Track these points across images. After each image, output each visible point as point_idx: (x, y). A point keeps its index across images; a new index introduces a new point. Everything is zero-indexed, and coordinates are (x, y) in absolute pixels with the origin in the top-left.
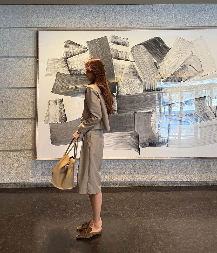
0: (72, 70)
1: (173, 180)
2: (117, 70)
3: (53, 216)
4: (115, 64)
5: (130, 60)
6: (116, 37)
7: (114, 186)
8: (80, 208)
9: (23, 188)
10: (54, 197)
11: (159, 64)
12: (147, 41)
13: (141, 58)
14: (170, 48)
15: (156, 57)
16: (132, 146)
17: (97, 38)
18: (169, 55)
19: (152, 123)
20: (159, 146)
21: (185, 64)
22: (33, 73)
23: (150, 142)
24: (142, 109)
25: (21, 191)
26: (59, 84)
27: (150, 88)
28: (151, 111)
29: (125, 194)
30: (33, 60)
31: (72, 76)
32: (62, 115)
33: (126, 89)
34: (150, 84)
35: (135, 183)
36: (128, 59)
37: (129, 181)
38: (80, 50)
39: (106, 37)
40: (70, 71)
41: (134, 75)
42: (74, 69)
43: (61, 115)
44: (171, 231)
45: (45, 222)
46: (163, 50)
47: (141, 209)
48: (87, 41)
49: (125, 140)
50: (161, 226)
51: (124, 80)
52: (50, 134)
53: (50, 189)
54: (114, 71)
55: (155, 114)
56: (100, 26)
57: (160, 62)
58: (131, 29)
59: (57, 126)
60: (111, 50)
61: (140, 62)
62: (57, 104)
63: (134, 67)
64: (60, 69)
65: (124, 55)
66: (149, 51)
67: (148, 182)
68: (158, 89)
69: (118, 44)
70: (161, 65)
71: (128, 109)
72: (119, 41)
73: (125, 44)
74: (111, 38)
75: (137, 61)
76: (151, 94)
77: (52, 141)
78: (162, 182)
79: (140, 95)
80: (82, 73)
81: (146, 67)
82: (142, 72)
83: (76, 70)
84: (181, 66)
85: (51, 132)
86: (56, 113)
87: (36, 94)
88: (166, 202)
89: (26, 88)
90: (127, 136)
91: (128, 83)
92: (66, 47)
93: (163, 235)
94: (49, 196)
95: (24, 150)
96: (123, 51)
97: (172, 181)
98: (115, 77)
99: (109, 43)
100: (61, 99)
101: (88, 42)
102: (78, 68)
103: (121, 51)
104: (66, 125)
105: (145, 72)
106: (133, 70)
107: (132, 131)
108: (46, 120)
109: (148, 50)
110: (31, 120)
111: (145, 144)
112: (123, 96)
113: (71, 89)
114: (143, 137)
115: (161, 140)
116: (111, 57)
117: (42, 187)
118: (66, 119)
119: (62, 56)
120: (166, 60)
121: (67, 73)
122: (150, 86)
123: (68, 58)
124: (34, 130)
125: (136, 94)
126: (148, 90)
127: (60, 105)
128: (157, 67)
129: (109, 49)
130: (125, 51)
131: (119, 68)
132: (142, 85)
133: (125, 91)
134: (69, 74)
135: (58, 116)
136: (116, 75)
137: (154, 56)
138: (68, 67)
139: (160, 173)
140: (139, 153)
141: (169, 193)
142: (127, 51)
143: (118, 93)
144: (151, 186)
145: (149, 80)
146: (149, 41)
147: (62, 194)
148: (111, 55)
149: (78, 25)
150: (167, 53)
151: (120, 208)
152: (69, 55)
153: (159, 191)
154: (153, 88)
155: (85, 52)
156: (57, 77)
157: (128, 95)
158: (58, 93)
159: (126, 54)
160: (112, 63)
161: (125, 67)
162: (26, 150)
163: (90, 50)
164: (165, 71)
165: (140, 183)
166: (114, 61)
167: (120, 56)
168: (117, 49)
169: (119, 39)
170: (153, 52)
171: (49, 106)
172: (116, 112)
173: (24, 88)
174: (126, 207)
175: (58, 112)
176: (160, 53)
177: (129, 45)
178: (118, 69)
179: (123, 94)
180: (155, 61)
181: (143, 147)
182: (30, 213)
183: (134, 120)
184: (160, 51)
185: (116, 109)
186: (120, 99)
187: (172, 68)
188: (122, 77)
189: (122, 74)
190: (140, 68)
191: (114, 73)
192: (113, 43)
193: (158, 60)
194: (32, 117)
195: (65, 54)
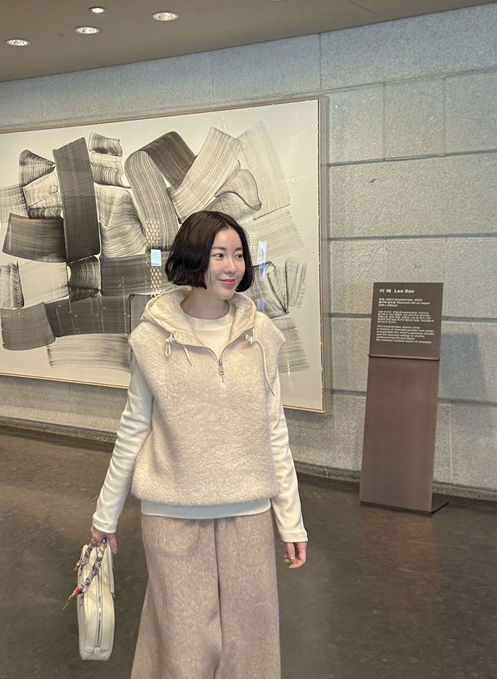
2: (101, 206)
4: (98, 194)
5: (124, 185)
6: (100, 138)
11: (175, 191)
12: (154, 142)
13: (143, 180)
14: (195, 154)
15: (171, 177)
17: (70, 142)
18: (194, 171)
21: (224, 189)
27: (159, 245)
31: (31, 220)
32: (18, 294)
33: (116, 246)
34: (159, 237)
36: (121, 184)
38: (43, 168)
39: (83, 140)
40: (29, 210)
41: (131, 216)
42: (35, 207)
43: (16, 295)
46: (183, 160)
49: (114, 350)
51: (113, 228)
54: (96, 208)
57: (176, 188)
59: (11, 316)
60: (91, 165)
61: (141, 189)
62: (10, 274)
63: (131, 199)
64: (14, 207)
65: (114, 175)
66: (157, 165)
69: (101, 151)
70: (178, 195)
71: (119, 287)
72: (105, 145)
73: (115, 152)
74: (91, 141)
75: (135, 187)
77: (4, 341)
79: (140, 259)
80: (46, 214)
81: (152, 199)
82: (144, 210)
83: (38, 209)
84: (217, 195)
86: (9, 289)
90: (116, 343)
91: (120, 235)
92: (23, 163)
96: (111, 166)
98: (99, 221)
99: (88, 151)
100: (16, 264)
101: (55, 151)
102: (40, 205)
103: (107, 166)
105: (150, 210)
106: (129, 207)
107: (125, 332)
109: (156, 162)
112: (112, 261)
116: (92, 180)
118: (23, 303)
119: (17, 181)
120: (188, 182)
121: (24, 214)
122: (159, 240)
123: (25, 185)
125: (133, 258)
127: (15, 276)
128: (170, 198)
129: (88, 163)
130: (115, 167)
131: (105, 202)
132: (144, 238)
133: (115, 251)
134: (27, 216)
135: (12, 297)
136: (100, 217)
137: (165, 175)
138: (25, 202)
142: (120, 167)
143: (102, 254)
146: (157, 141)
148: (92, 175)
150: (190, 166)
152: (27, 179)
154: (163, 245)
155: (50, 172)
156: (10, 222)
157: (120, 259)
158: (12, 253)
159: (117, 173)
160: (94, 192)
161: (116, 200)
163: (59, 170)
164: (185, 207)
166: (97, 187)
167: (107, 176)
168: (102, 162)
169: (105, 141)
170: (165, 166)
172: (99, 294)
175: (12, 289)
176: (177, 167)
177: (121, 153)
178: (103, 205)
179: (111, 257)
180: (168, 185)
183: (129, 312)
184: (177, 163)
185: (100, 288)
186: (106, 267)
187: (200, 200)
188: (110, 220)
189: (110, 215)
190: (140, 201)
191: (96, 214)
192: (95, 149)
193: (174, 183)
195: (20, 177)
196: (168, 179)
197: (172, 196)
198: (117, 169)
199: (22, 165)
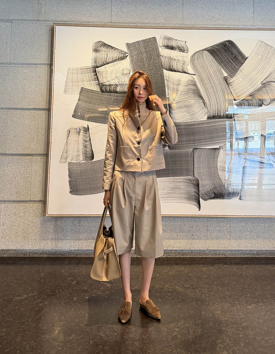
0: (103, 85)
1: (247, 249)
2: (169, 86)
3: (70, 299)
4: (167, 78)
5: (190, 72)
6: (169, 39)
8: (110, 287)
9: (27, 257)
10: (73, 271)
11: (230, 79)
12: (214, 46)
13: (205, 70)
14: (247, 56)
15: (227, 69)
16: (189, 198)
17: (142, 39)
18: (246, 67)
19: (219, 164)
20: (229, 199)
21: (268, 80)
22: (46, 89)
23: (216, 192)
24: (205, 144)
25: (24, 263)
26: (83, 104)
27: (218, 114)
28: (218, 147)
29: (176, 268)
30: (46, 69)
31: (103, 93)
32: (88, 150)
33: (183, 114)
34: (218, 109)
35: (192, 251)
36: (187, 72)
37: (183, 249)
38: (116, 55)
39: (154, 39)
40: (101, 86)
41: (195, 94)
42: (107, 83)
43: (86, 151)
44: (243, 323)
45: (57, 308)
46: (237, 59)
47: (200, 290)
48: (127, 43)
49: (179, 188)
50: (228, 316)
51: (180, 102)
52: (68, 179)
53: (66, 258)
54: (165, 87)
55: (223, 151)
56: (146, 21)
57: (232, 77)
58: (191, 27)
59: (80, 167)
60: (161, 57)
61: (204, 76)
62: (80, 134)
63: (195, 82)
64: (86, 83)
65: (181, 65)
66: (217, 61)
67: (211, 250)
68: (229, 116)
69: (172, 48)
70: (234, 81)
71: (184, 143)
72: (174, 44)
73: (181, 50)
74: (161, 40)
75: (199, 74)
76: (219, 123)
77: (71, 188)
78: (231, 251)
79: (202, 124)
80: (118, 89)
81: (213, 83)
82: (206, 90)
83: (110, 85)
84: (262, 83)
85: (70, 176)
86: (78, 147)
87: (49, 118)
88: (236, 280)
89: (35, 109)
90: (182, 184)
91: (186, 106)
92: (96, 50)
93: (231, 328)
94: (65, 270)
95: (29, 201)
96: (178, 59)
97: (245, 250)
98: (167, 97)
99: (159, 47)
100: (86, 127)
101: (128, 45)
102: (112, 82)
103: (176, 59)
104: (93, 166)
105: (211, 91)
106: (194, 87)
107: (190, 176)
108: (63, 158)
109: (215, 59)
110: (41, 157)
111: (208, 196)
112: (178, 125)
113: (102, 112)
114: (206, 185)
115: (231, 190)
116: (162, 67)
117: (55, 256)
118: (92, 157)
119: (90, 64)
120: (241, 74)
121: (96, 88)
122: (218, 111)
123: (98, 67)
124: (44, 172)
125: (196, 123)
126: (214, 117)
127: (84, 136)
128: (227, 83)
129: (158, 55)
130: (182, 59)
131: (173, 84)
132: (206, 109)
133: (181, 118)
134: (99, 90)
135: (81, 153)
136: (168, 93)
137: (223, 68)
138: (98, 80)
139: (229, 237)
140: (199, 208)
141: (241, 266)
142: (186, 60)
144: (215, 257)
145: (216, 102)
146: (217, 45)
147: (84, 267)
148: (162, 64)
149: (115, 19)
150: (243, 64)
151: (169, 289)
152: (100, 63)
153: (227, 264)
154: (222, 114)
155: (123, 59)
156: (81, 94)
157: (186, 124)
158: (82, 118)
159: (184, 64)
160: (163, 76)
161: (182, 82)
162: (32, 201)
163: (132, 57)
164: (239, 90)
165: (200, 252)
166: (166, 73)
167: (175, 66)
168: (171, 56)
169: (174, 41)
170: (223, 62)
171: (68, 136)
172: (167, 148)
173: (31, 109)
174: (177, 287)
175: (81, 147)
176: (232, 64)
177: (188, 51)
178: (171, 85)
179: (178, 122)
180: (226, 75)
181: (205, 200)
182: (37, 295)
183: (193, 161)
184: (233, 61)
187: (250, 85)
188: (177, 96)
189: (176, 93)
190: (203, 84)
191: (165, 91)
192: (165, 46)
193: (230, 73)
194: (42, 152)
195: (93, 61)
196: (225, 71)
197: (228, 82)
198: (184, 61)
199: (95, 52)
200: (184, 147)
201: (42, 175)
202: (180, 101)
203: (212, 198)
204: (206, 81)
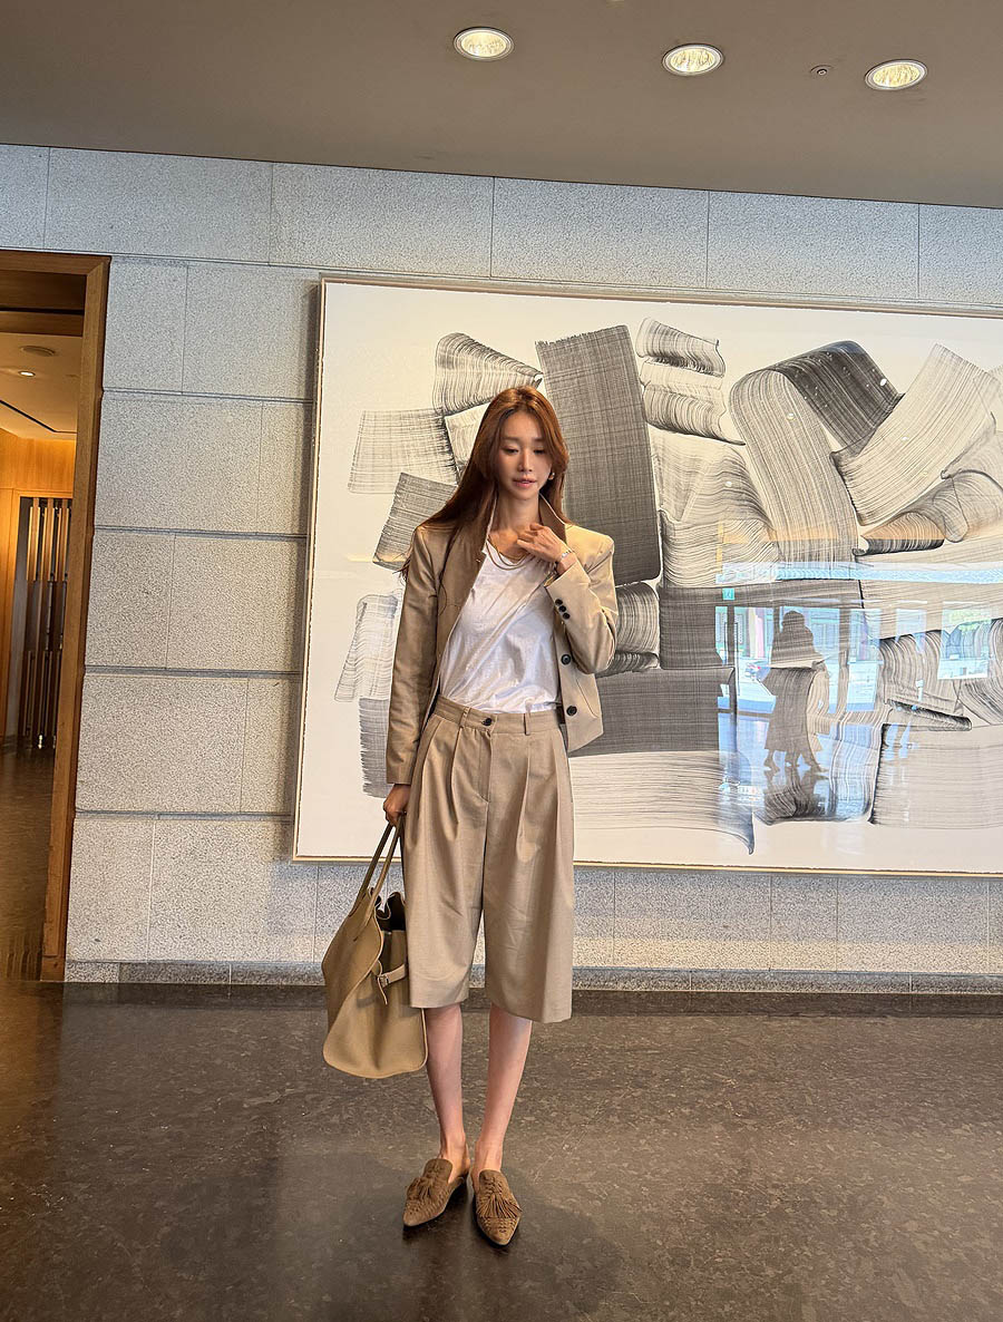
1: (887, 970)
2: (665, 475)
4: (660, 452)
5: (727, 436)
6: (668, 333)
7: (632, 987)
9: (226, 986)
11: (851, 459)
12: (804, 357)
13: (774, 431)
14: (900, 392)
15: (841, 429)
16: (719, 814)
17: (586, 331)
18: (896, 425)
19: (811, 717)
20: (839, 820)
21: (962, 465)
22: (291, 474)
23: (802, 799)
25: (216, 1001)
26: (404, 525)
28: (808, 664)
30: (293, 415)
33: (703, 562)
34: (810, 549)
35: (724, 975)
36: (718, 434)
37: (697, 967)
38: (506, 378)
39: (622, 332)
41: (742, 503)
46: (872, 400)
48: (541, 343)
49: (692, 786)
51: (696, 525)
52: (360, 749)
54: (651, 480)
56: (596, 277)
57: (854, 454)
58: (731, 299)
60: (643, 387)
61: (769, 448)
63: (742, 466)
64: (414, 460)
65: (702, 413)
66: (811, 402)
67: (778, 972)
69: (673, 360)
70: (860, 466)
71: (708, 650)
72: (681, 349)
73: (705, 367)
74: (644, 335)
75: (754, 443)
76: (809, 591)
77: (368, 776)
78: (839, 974)
79: (763, 593)
81: (796, 470)
82: (775, 491)
84: (945, 475)
85: (364, 739)
87: (301, 565)
89: (258, 536)
90: (700, 772)
91: (713, 540)
92: (446, 362)
95: (236, 815)
96: (694, 395)
97: (881, 974)
98: (658, 508)
99: (637, 357)
101: (543, 348)
103: (685, 393)
105: (790, 493)
106: (740, 483)
107: (721, 748)
108: (346, 685)
109: (806, 396)
110: (275, 681)
111: (778, 810)
112: (690, 596)
116: (644, 417)
117: (311, 983)
119: (427, 402)
120: (882, 446)
121: (446, 478)
122: (810, 556)
123: (451, 413)
125: (744, 590)
128: (840, 473)
129: (634, 381)
130: (705, 396)
131: (678, 469)
132: (775, 549)
133: (699, 572)
136: (661, 498)
137: (829, 425)
138: (451, 451)
139: (834, 935)
140: (752, 846)
142: (716, 398)
143: (665, 578)
144: (791, 991)
145: (804, 527)
146: (812, 355)
148: (643, 408)
149: (500, 268)
150: (888, 414)
156: (400, 494)
159: (709, 410)
160: (648, 445)
161: (704, 466)
162: (246, 814)
163: (553, 384)
165: (747, 976)
166: (655, 435)
167: (683, 415)
168: (671, 384)
169: (682, 339)
170: (828, 408)
171: (360, 620)
172: (655, 663)
173: (247, 536)
176: (858, 413)
177: (723, 370)
178: (670, 474)
179: (689, 586)
180: (836, 446)
181: (770, 822)
184: (856, 401)
185: (656, 651)
186: (675, 608)
187: (908, 481)
188: (688, 509)
189: (687, 497)
190: (767, 473)
191: (652, 491)
192: (655, 355)
193: (849, 443)
194: (280, 668)
195: (438, 394)
196: (836, 434)
197: (844, 469)
198: (710, 402)
199: (444, 367)
200: (707, 660)
201: (277, 735)
202: (696, 521)
203: (788, 818)
204: (776, 465)
